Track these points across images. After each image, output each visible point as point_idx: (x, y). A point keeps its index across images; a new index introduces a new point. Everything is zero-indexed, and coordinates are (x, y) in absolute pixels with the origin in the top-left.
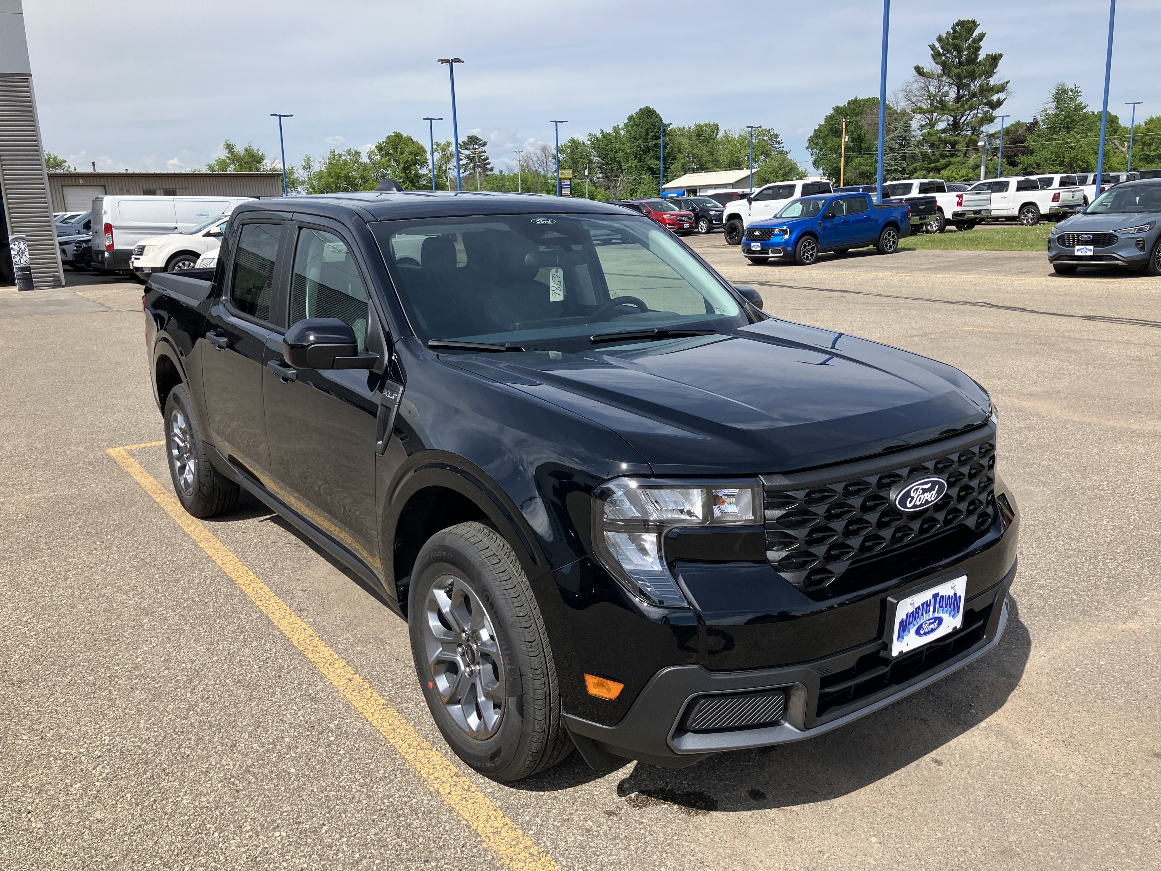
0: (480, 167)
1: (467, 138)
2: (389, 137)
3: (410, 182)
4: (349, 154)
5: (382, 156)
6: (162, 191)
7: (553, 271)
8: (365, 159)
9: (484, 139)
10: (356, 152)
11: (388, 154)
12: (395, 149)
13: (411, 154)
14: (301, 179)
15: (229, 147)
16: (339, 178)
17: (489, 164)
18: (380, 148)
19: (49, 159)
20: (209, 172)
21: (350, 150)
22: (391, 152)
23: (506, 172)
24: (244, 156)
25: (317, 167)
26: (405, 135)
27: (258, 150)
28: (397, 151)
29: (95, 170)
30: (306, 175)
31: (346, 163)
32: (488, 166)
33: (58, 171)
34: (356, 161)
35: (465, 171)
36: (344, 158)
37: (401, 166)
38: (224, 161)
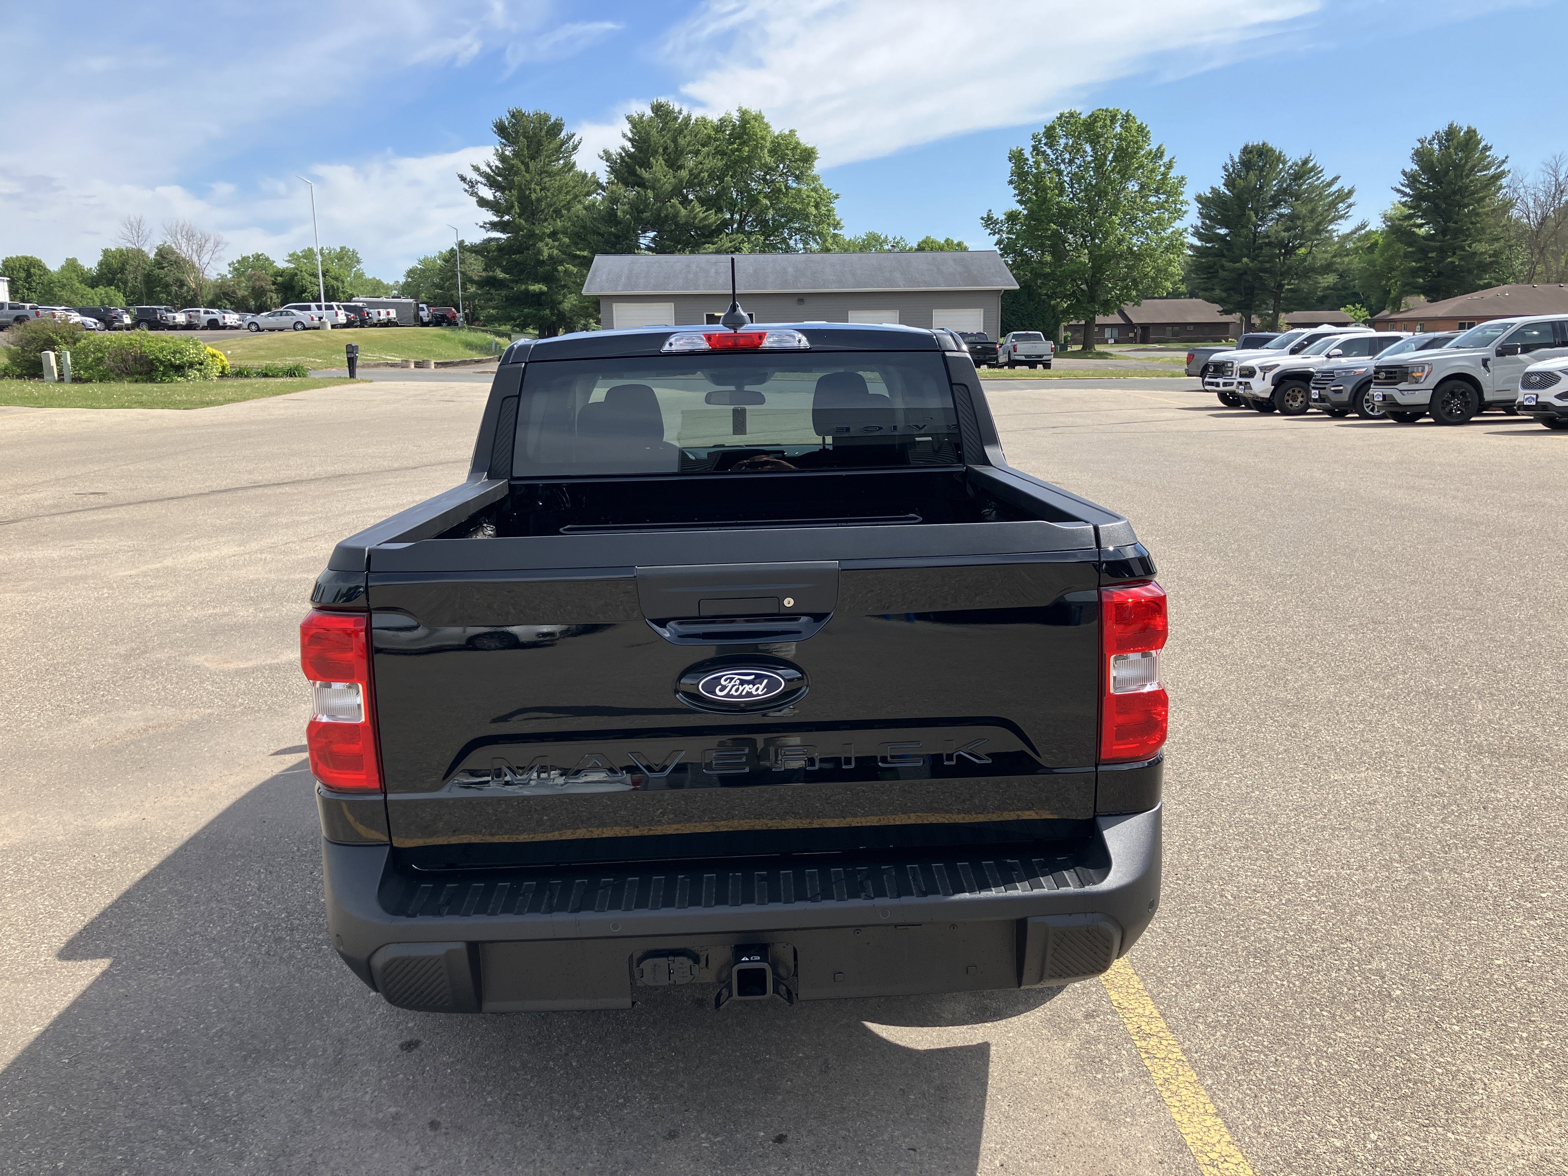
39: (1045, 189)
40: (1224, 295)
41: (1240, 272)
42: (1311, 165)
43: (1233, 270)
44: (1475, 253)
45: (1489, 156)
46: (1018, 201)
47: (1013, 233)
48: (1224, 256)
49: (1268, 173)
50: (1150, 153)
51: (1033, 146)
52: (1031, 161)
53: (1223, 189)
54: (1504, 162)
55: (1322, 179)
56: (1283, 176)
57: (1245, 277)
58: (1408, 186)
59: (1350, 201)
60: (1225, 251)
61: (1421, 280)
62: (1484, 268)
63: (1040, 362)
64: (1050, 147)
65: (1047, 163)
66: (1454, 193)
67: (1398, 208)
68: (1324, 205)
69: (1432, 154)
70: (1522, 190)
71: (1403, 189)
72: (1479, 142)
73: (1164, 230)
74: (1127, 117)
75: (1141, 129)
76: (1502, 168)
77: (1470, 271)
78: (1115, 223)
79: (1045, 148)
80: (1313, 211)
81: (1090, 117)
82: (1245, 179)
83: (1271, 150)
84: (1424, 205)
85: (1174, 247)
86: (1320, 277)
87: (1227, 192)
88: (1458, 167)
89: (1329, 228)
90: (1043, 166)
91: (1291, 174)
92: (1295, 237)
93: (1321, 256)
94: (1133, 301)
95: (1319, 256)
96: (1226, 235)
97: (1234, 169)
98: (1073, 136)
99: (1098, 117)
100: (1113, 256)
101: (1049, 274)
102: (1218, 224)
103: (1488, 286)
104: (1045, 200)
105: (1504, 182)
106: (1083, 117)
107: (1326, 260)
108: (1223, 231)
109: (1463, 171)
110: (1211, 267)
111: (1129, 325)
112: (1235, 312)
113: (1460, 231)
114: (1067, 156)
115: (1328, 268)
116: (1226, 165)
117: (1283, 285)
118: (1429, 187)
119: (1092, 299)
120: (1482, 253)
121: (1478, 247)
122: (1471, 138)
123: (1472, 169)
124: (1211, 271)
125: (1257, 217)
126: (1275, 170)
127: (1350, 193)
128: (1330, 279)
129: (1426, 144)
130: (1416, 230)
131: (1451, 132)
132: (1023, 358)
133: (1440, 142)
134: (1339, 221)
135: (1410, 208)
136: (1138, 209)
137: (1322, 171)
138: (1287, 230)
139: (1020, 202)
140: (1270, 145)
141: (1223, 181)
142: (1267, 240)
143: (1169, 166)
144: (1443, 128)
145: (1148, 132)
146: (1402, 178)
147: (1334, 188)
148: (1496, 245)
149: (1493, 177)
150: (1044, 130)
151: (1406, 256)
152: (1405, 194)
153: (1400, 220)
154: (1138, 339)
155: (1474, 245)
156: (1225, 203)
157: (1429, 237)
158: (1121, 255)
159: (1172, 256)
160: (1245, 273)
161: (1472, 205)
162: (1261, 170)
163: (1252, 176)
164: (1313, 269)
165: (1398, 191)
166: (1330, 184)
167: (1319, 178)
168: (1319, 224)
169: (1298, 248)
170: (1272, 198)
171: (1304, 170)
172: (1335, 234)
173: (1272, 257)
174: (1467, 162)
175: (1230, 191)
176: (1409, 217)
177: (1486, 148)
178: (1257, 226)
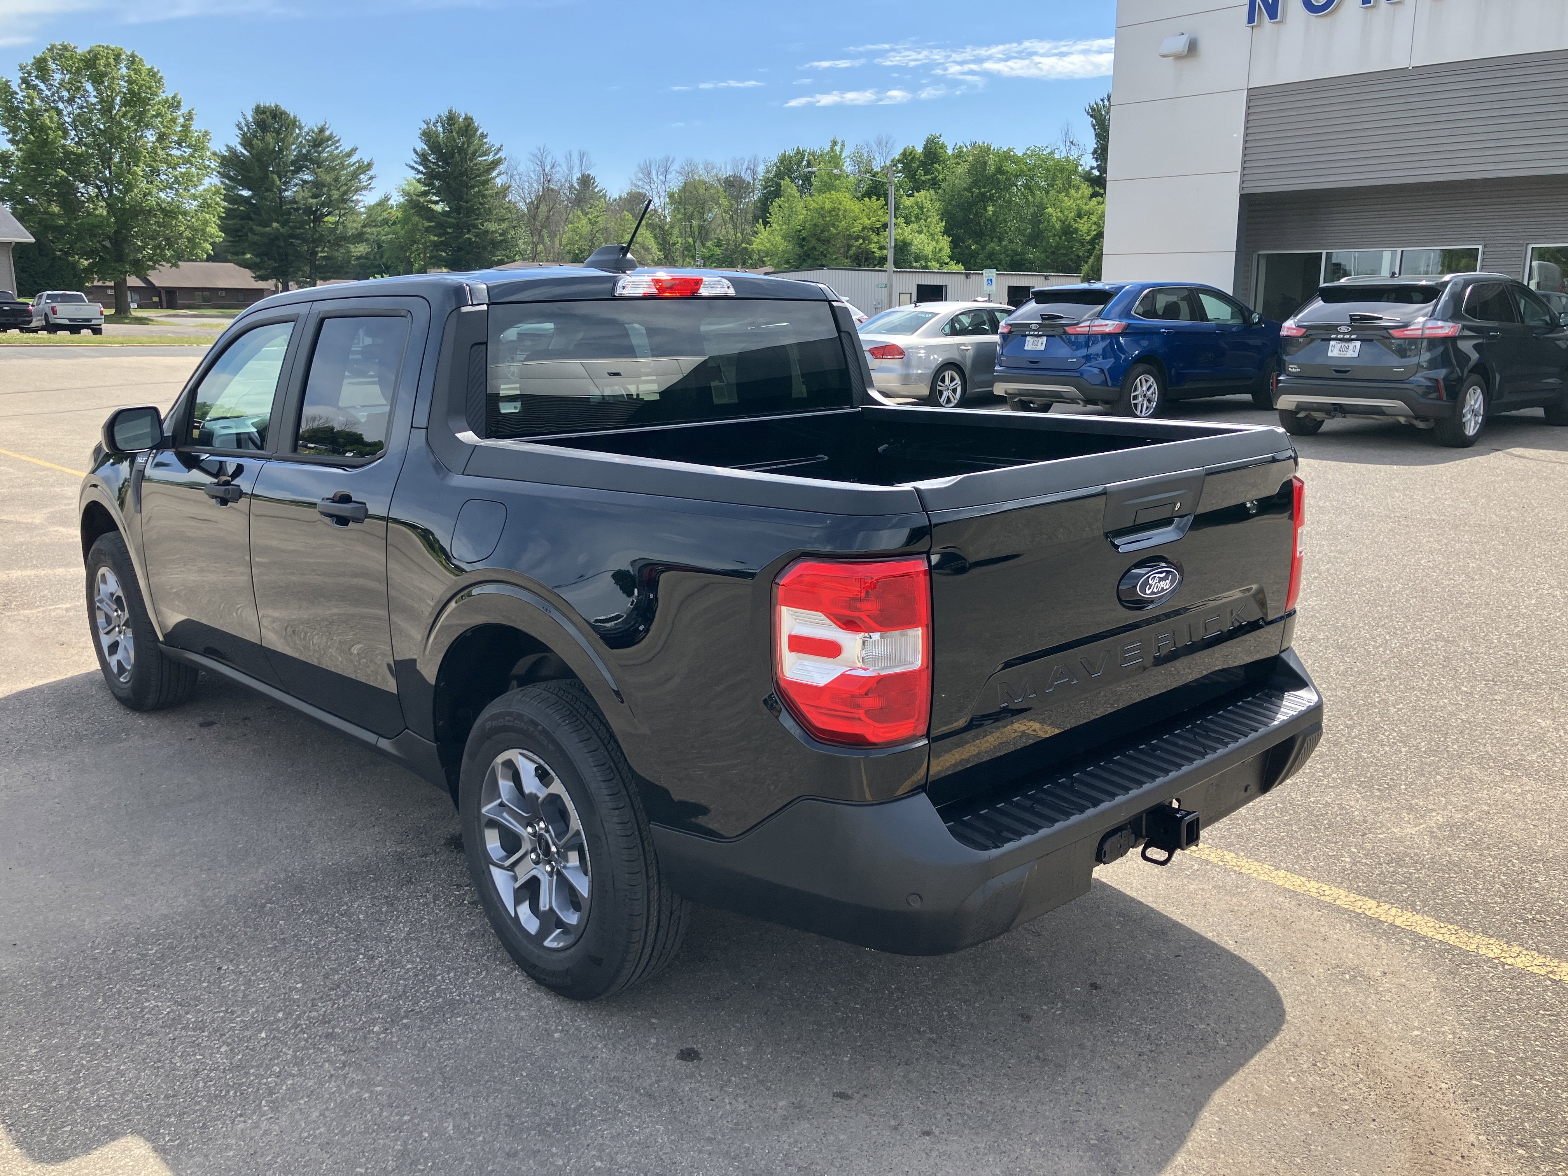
39: (43, 129)
40: (258, 260)
41: (272, 237)
42: (327, 133)
43: (263, 235)
44: (487, 232)
45: (486, 143)
46: (9, 141)
47: (7, 177)
48: (251, 219)
49: (286, 136)
50: (166, 101)
51: (21, 78)
52: (20, 95)
53: (240, 149)
54: (499, 149)
55: (340, 148)
56: (301, 142)
57: (277, 242)
58: (421, 164)
59: (371, 173)
60: (252, 215)
61: (444, 254)
62: (495, 245)
63: (88, 327)
64: (43, 82)
65: (42, 100)
66: (462, 174)
67: (412, 184)
68: (347, 175)
69: (438, 136)
70: (517, 177)
71: (416, 166)
72: (477, 130)
73: (195, 186)
74: (132, 59)
75: (152, 74)
76: (498, 156)
77: (485, 248)
78: (138, 175)
79: (37, 82)
80: (336, 180)
81: (89, 52)
82: (263, 140)
83: (283, 113)
84: (437, 183)
85: (209, 206)
86: (352, 246)
87: (245, 152)
88: (461, 150)
89: (355, 198)
90: (38, 102)
91: (308, 141)
92: (323, 205)
93: (353, 226)
94: (170, 262)
95: (349, 225)
96: (251, 197)
97: (249, 128)
98: (69, 72)
99: (99, 53)
100: (138, 212)
101: (62, 226)
102: (240, 185)
103: (501, 263)
104: (45, 143)
105: (502, 168)
106: (79, 51)
107: (357, 229)
108: (246, 193)
109: (466, 155)
110: (237, 230)
111: (151, 289)
112: (271, 279)
113: (470, 211)
114: (65, 94)
115: (359, 237)
116: (240, 123)
117: (317, 253)
118: (439, 166)
119: (120, 258)
120: (493, 232)
121: (489, 226)
122: (469, 125)
123: (474, 153)
124: (239, 234)
125: (280, 180)
126: (292, 134)
127: (369, 165)
128: (361, 249)
129: (431, 125)
130: (433, 206)
131: (451, 119)
132: (67, 322)
133: (443, 126)
134: (364, 192)
135: (425, 185)
136: (161, 161)
137: (338, 141)
138: (315, 196)
139: (12, 141)
140: (283, 108)
141: (239, 140)
142: (295, 206)
143: (189, 117)
144: (444, 114)
145: (161, 78)
146: (414, 156)
147: (354, 159)
148: (504, 225)
149: (492, 162)
150: (33, 60)
151: (428, 230)
152: (419, 172)
153: (417, 196)
154: (165, 304)
155: (485, 224)
156: (242, 162)
157: (444, 213)
158: (149, 211)
159: (207, 216)
160: (277, 238)
161: (478, 187)
162: (278, 132)
163: (270, 138)
164: (344, 238)
165: (413, 168)
166: (349, 155)
167: (337, 148)
168: (345, 193)
169: (326, 216)
170: (293, 163)
171: (320, 140)
172: (361, 204)
173: (302, 224)
174: (468, 146)
175: (248, 151)
176: (425, 194)
177: (483, 136)
178: (281, 191)
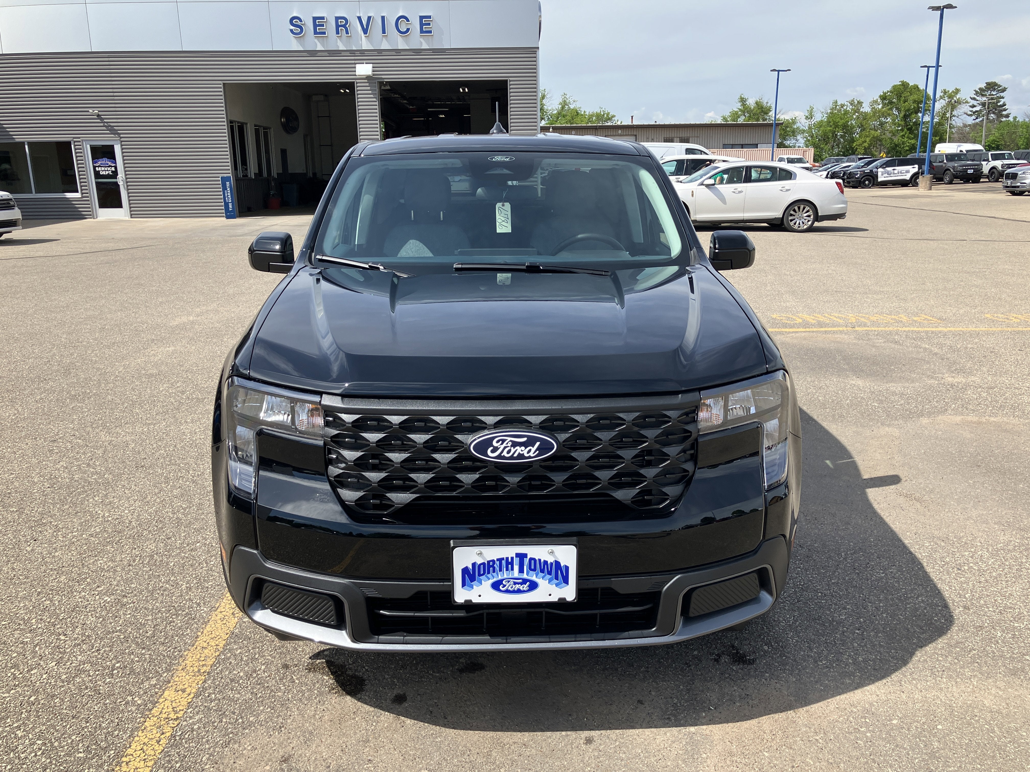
0: (994, 113)
1: (985, 85)
2: (894, 87)
3: (908, 129)
4: (851, 104)
5: (884, 105)
6: (678, 139)
7: (499, 205)
8: (866, 108)
9: (1004, 85)
10: (858, 102)
11: (891, 103)
12: (899, 96)
13: (915, 101)
14: (802, 128)
15: (743, 101)
16: (836, 126)
17: (1005, 110)
18: (883, 98)
19: (604, 114)
20: (723, 122)
21: (853, 101)
22: (894, 100)
23: (1020, 119)
24: (755, 107)
25: (818, 117)
26: (911, 84)
27: (767, 103)
28: (900, 100)
29: (632, 122)
30: (807, 125)
31: (846, 112)
32: (1004, 113)
33: (609, 124)
34: (857, 111)
35: (977, 118)
36: (845, 107)
37: (902, 115)
38: (736, 113)
